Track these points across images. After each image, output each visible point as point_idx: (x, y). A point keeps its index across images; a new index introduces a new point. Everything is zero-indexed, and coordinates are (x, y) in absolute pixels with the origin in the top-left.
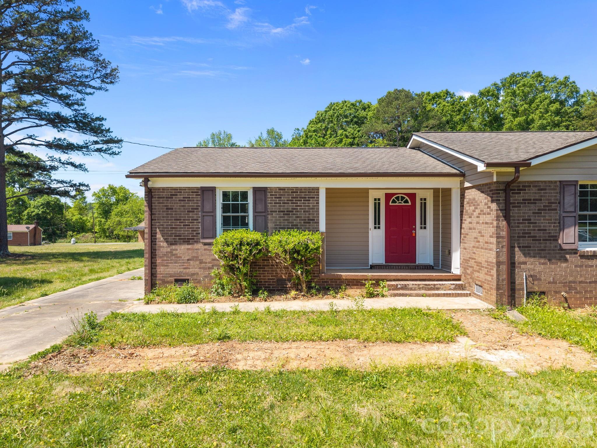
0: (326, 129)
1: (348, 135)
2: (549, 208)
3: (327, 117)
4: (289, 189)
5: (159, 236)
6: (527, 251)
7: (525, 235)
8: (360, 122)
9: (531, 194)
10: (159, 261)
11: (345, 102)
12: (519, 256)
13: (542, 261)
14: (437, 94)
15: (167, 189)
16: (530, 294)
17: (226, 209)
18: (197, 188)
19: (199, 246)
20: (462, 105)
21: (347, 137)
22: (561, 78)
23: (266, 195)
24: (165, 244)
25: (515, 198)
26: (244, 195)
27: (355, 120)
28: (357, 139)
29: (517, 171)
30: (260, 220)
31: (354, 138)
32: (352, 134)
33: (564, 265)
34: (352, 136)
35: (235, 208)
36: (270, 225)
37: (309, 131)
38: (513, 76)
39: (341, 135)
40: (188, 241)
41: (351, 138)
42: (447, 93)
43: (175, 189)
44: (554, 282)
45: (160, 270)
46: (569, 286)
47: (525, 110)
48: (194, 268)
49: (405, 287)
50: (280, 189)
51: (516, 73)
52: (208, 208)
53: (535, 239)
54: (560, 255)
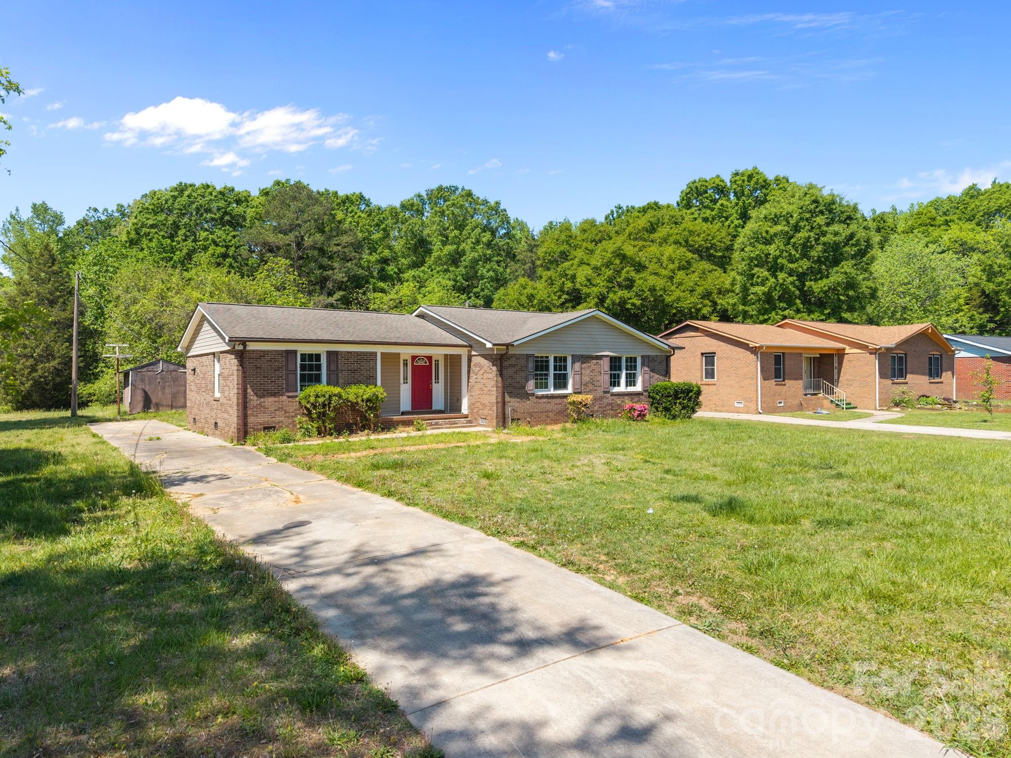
0: (176, 226)
1: (217, 240)
2: (521, 370)
3: (176, 205)
4: (354, 352)
5: (249, 391)
6: (511, 395)
7: (510, 385)
8: (236, 222)
9: (512, 361)
10: (249, 412)
11: (208, 186)
12: (507, 398)
13: (518, 400)
14: (347, 197)
15: (257, 351)
16: (512, 420)
17: (303, 368)
18: (282, 351)
19: (285, 398)
20: (382, 219)
21: (215, 244)
22: (492, 202)
23: (337, 357)
24: (255, 398)
25: (506, 364)
26: (318, 357)
27: (227, 218)
28: (233, 248)
29: (507, 349)
30: (333, 377)
31: (227, 247)
32: (224, 240)
33: (528, 402)
34: (224, 243)
35: (311, 368)
36: (341, 381)
37: (143, 225)
38: (440, 189)
39: (206, 239)
40: (274, 395)
41: (222, 246)
42: (361, 197)
43: (264, 351)
44: (524, 413)
45: (251, 420)
46: (531, 415)
47: (456, 237)
48: (280, 417)
49: (436, 424)
50: (348, 352)
51: (444, 186)
52: (291, 367)
53: (515, 388)
54: (527, 396)
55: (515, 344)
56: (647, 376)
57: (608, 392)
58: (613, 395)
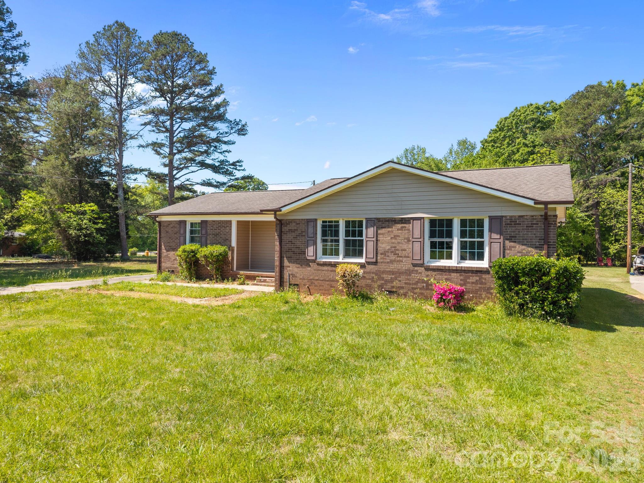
1: (528, 143)
2: (301, 235)
4: (217, 221)
5: (163, 246)
6: (290, 259)
7: (289, 250)
8: (545, 126)
9: (293, 226)
10: (163, 260)
11: (531, 105)
12: (286, 263)
13: (298, 266)
15: (166, 222)
16: (290, 284)
17: (191, 232)
18: (178, 221)
21: (526, 145)
23: (207, 225)
24: (165, 251)
25: (285, 229)
29: (275, 214)
32: (533, 142)
33: (309, 269)
35: (195, 232)
36: (208, 242)
37: (486, 142)
40: (173, 250)
43: (170, 221)
44: (304, 279)
45: (163, 265)
46: (311, 281)
48: (176, 265)
50: (213, 221)
52: (183, 232)
53: (294, 253)
54: (307, 263)
55: (284, 210)
56: (496, 247)
57: (422, 265)
58: (428, 269)
